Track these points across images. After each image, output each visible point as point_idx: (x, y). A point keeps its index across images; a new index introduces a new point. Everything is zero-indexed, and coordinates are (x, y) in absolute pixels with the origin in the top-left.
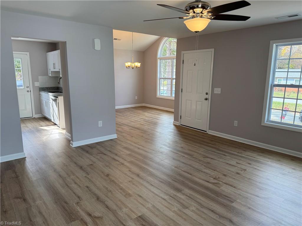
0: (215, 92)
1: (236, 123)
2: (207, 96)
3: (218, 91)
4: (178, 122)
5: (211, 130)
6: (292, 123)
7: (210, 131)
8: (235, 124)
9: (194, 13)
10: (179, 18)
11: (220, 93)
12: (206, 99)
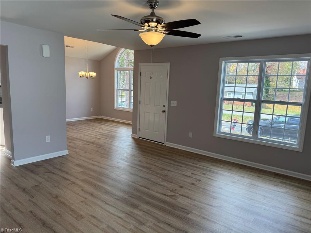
0: (171, 105)
1: (191, 135)
2: (164, 109)
3: (174, 103)
4: (137, 134)
6: (240, 134)
9: (149, 26)
10: (135, 30)
11: (176, 105)
12: (164, 112)
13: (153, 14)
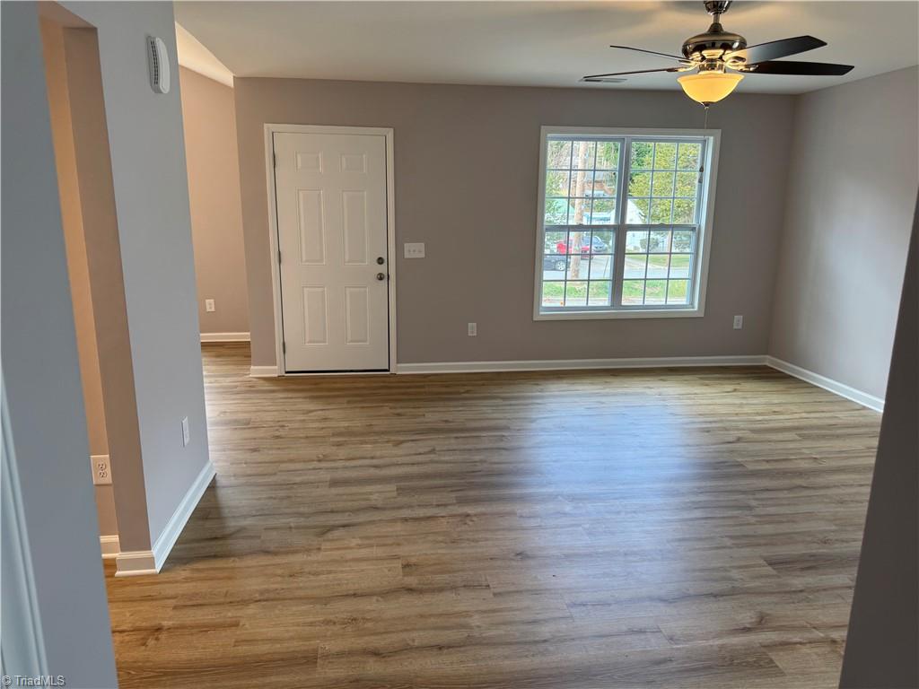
0: (407, 255)
1: (472, 328)
2: (382, 269)
3: (415, 250)
4: (276, 367)
5: (401, 363)
6: (585, 305)
7: (399, 365)
8: (469, 330)
9: (703, 58)
10: (669, 70)
11: (423, 255)
12: (381, 277)
13: (716, 29)
